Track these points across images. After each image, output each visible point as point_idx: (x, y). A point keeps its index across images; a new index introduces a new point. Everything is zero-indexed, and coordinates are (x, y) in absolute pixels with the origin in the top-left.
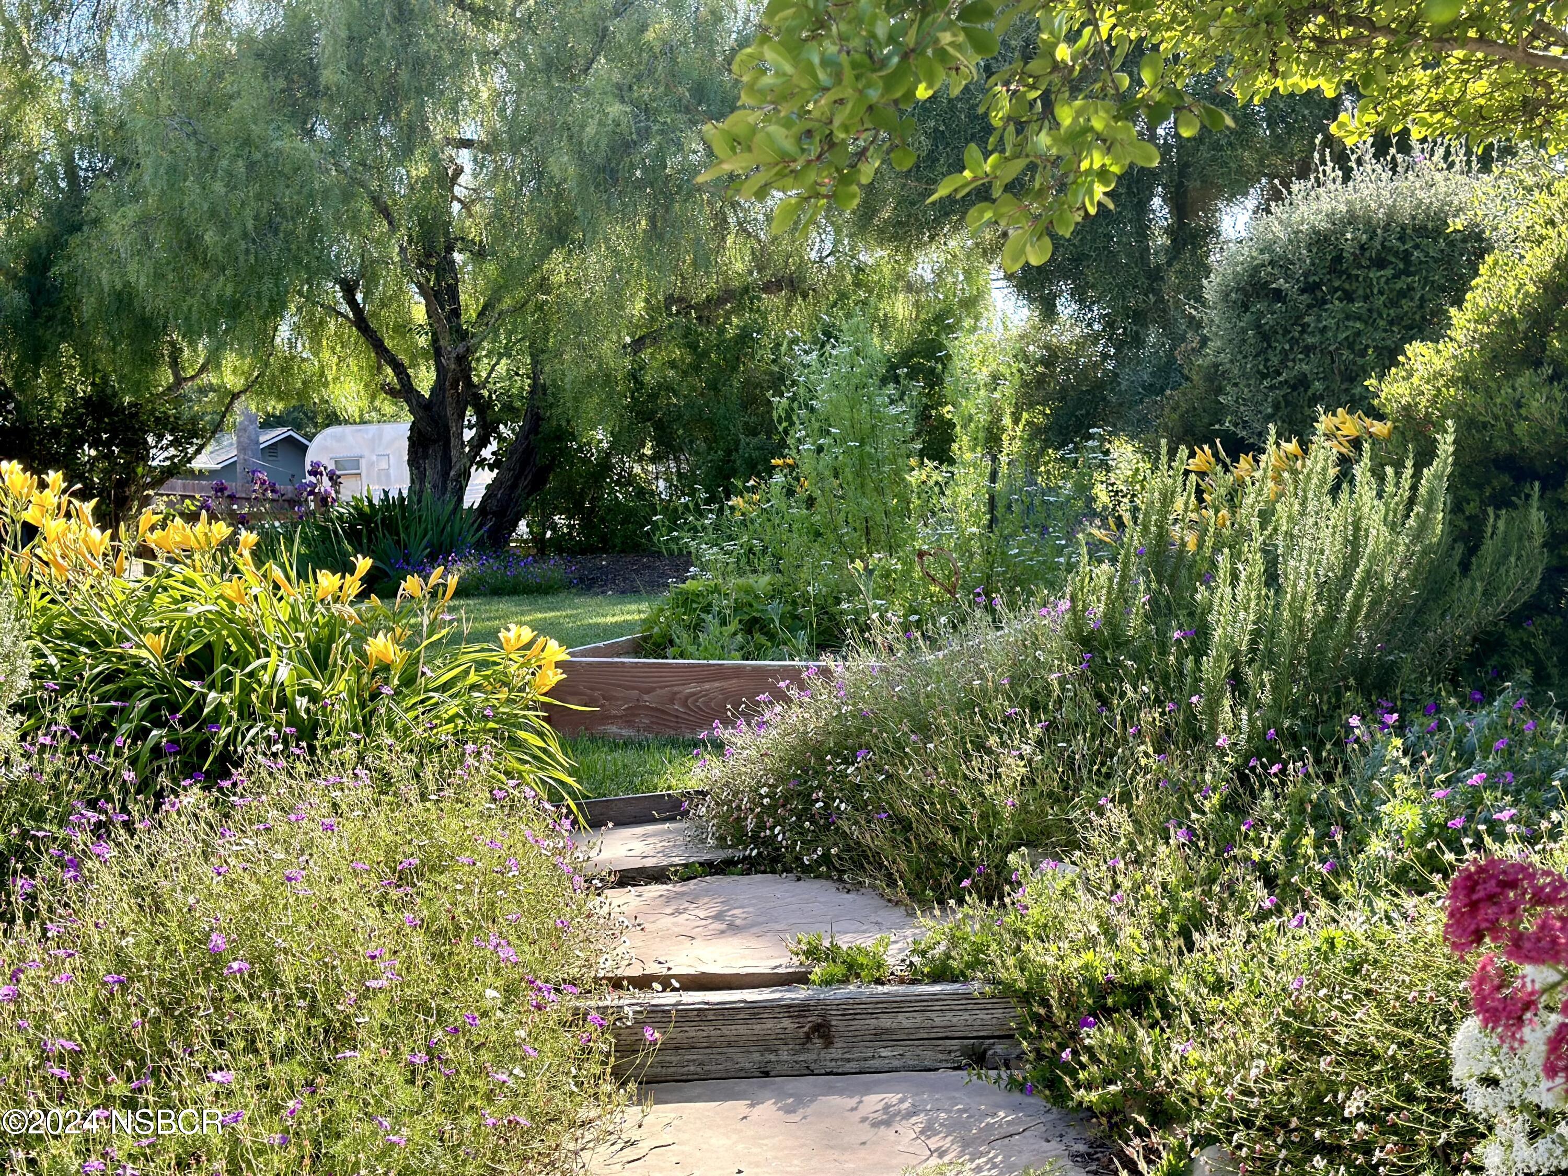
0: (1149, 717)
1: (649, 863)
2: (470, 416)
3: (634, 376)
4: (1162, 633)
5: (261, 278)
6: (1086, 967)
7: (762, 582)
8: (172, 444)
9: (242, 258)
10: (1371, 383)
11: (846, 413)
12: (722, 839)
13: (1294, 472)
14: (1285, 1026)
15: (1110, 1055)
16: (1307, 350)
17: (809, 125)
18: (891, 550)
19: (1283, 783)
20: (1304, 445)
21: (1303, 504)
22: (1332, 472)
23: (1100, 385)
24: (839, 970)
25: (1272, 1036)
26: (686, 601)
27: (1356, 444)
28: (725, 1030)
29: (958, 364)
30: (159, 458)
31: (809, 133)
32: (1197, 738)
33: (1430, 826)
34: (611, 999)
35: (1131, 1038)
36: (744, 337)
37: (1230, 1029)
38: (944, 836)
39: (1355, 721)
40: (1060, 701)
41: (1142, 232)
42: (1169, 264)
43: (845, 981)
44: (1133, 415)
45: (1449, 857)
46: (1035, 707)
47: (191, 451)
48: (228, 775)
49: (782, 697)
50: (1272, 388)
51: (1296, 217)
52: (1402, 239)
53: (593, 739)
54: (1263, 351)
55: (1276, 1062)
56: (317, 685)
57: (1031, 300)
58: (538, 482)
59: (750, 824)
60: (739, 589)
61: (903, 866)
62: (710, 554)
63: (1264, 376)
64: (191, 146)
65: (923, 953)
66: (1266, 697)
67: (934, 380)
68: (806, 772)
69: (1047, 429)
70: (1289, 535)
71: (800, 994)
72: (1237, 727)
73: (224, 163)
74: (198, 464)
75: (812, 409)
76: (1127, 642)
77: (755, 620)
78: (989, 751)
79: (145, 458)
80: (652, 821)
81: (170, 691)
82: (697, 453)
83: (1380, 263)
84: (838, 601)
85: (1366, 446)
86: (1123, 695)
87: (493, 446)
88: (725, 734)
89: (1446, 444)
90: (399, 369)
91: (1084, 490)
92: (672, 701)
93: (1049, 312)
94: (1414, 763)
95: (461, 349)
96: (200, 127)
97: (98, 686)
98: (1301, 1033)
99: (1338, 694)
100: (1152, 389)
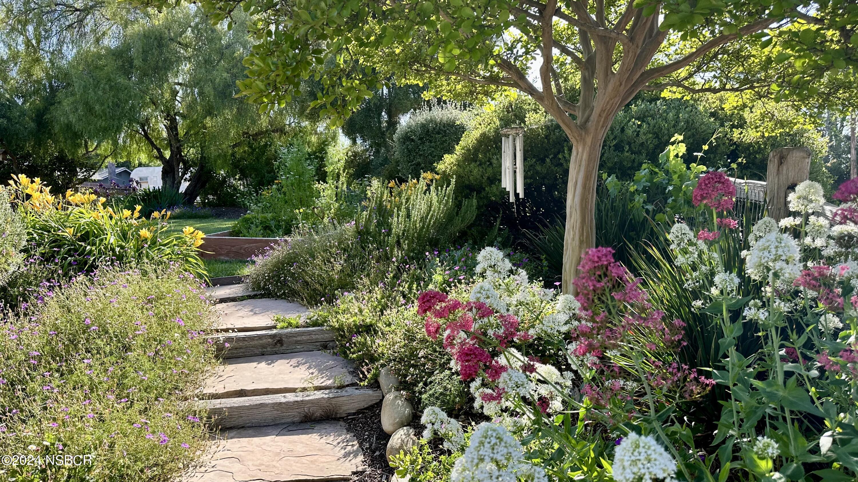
0: (376, 253)
1: (231, 296)
2: (181, 165)
3: (233, 155)
4: (380, 231)
5: (114, 120)
6: (354, 321)
7: (269, 216)
8: (85, 171)
9: (108, 114)
10: (435, 164)
11: (295, 168)
12: (253, 289)
13: (415, 188)
14: (406, 334)
15: (360, 344)
16: (420, 155)
17: (269, 82)
18: (308, 207)
19: (409, 270)
20: (418, 180)
21: (417, 196)
22: (425, 188)
23: (369, 163)
24: (286, 325)
25: (402, 337)
26: (246, 220)
27: (432, 181)
28: (251, 343)
29: (329, 155)
30: (80, 176)
31: (269, 84)
32: (388, 259)
33: (445, 280)
34: (215, 335)
35: (366, 340)
36: (266, 145)
37: (391, 336)
38: (317, 286)
39: (427, 254)
40: (351, 249)
41: (380, 122)
42: (387, 130)
43: (287, 327)
44: (377, 171)
45: (448, 289)
46: (345, 250)
47: (91, 173)
48: (93, 271)
49: (272, 248)
50: (411, 165)
51: (417, 119)
52: (444, 127)
53: (216, 261)
54: (409, 155)
55: (403, 344)
56: (124, 244)
57: (350, 139)
58: (203, 186)
59: (262, 284)
60: (262, 217)
61: (306, 295)
62: (253, 206)
63: (409, 162)
64: (91, 80)
65: (310, 319)
66: (406, 247)
67: (322, 159)
68: (278, 269)
69: (354, 174)
70: (413, 204)
71: (274, 331)
72: (398, 256)
73: (102, 85)
74: (93, 178)
75: (286, 166)
76: (371, 233)
77: (267, 227)
78: (331, 263)
79: (77, 175)
80: (233, 284)
81: (75, 246)
82: (252, 178)
83: (438, 133)
84: (292, 221)
85: (434, 181)
86: (369, 247)
87: (189, 174)
88: (255, 258)
89: (453, 181)
90: (159, 150)
91: (364, 192)
92: (241, 249)
93: (354, 142)
94: (442, 265)
95: (178, 145)
96: (94, 74)
97: (50, 244)
98: (410, 336)
99: (425, 247)
100: (382, 165)
